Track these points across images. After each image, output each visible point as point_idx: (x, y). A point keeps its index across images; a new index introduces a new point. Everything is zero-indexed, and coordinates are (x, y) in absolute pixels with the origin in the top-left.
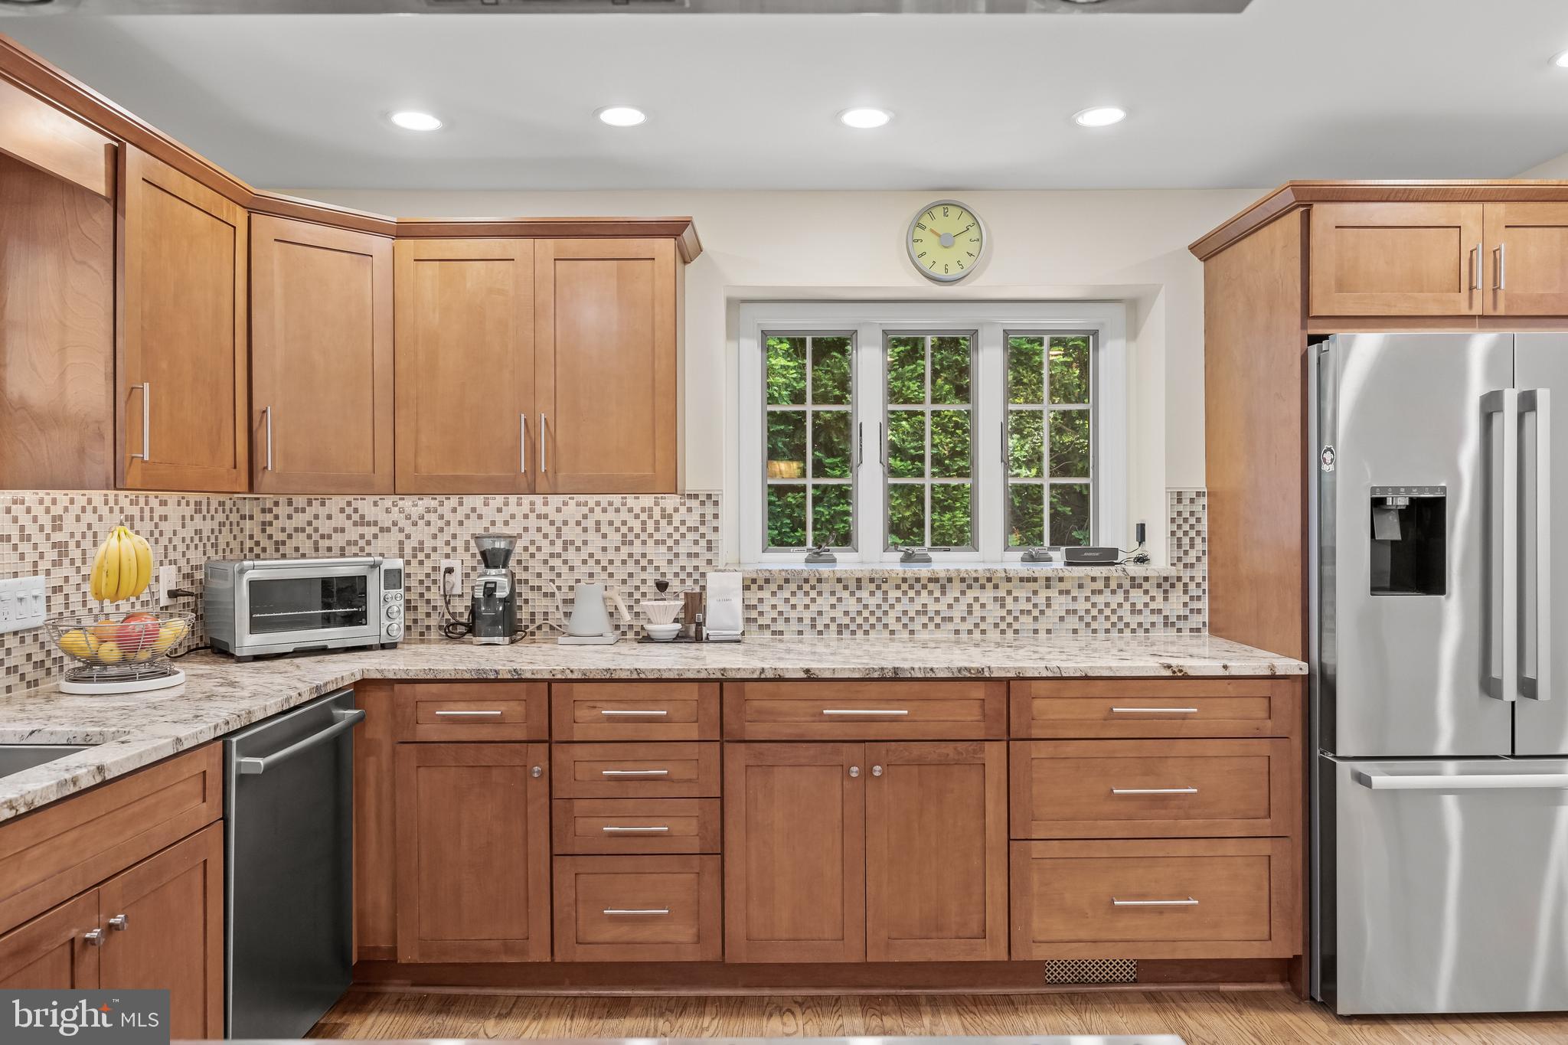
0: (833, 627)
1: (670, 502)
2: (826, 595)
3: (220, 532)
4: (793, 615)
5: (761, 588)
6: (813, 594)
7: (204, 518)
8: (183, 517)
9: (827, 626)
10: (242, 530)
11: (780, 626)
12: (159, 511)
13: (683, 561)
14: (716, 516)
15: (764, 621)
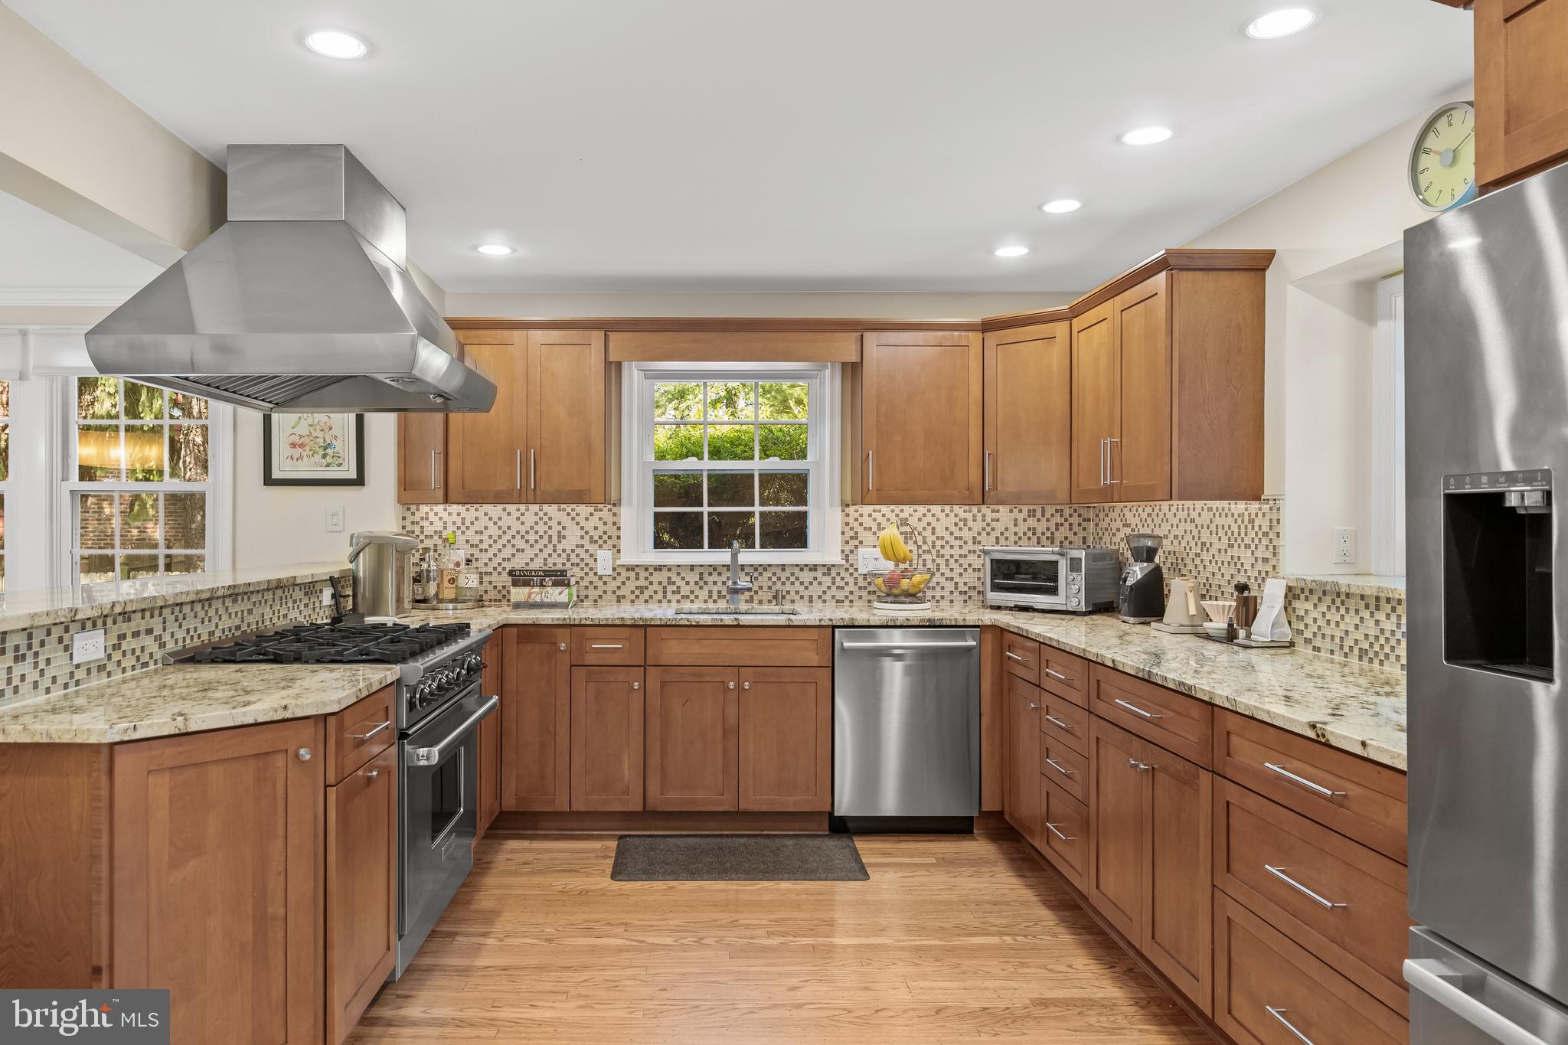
0: (1356, 651)
1: (1254, 506)
2: (1352, 613)
3: (1057, 529)
4: (1328, 632)
5: (1307, 599)
6: (1343, 611)
7: (1039, 520)
8: (1016, 520)
9: (1351, 648)
10: (1084, 529)
11: (1318, 642)
12: (990, 516)
13: (1259, 566)
14: (1278, 521)
15: (1308, 635)
